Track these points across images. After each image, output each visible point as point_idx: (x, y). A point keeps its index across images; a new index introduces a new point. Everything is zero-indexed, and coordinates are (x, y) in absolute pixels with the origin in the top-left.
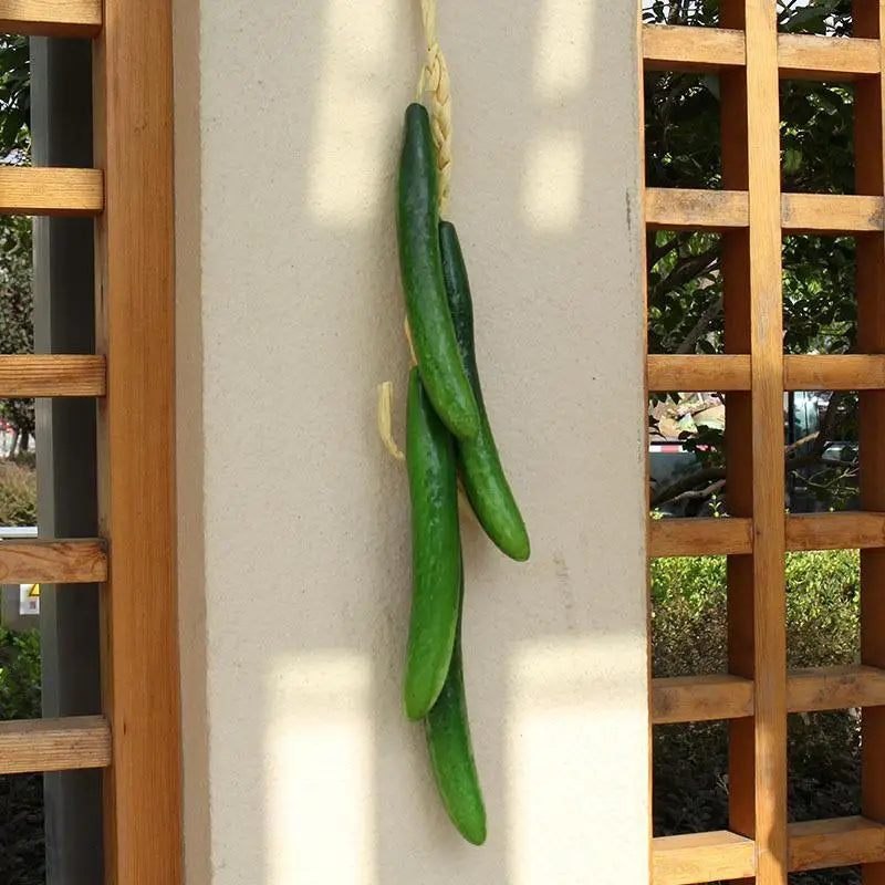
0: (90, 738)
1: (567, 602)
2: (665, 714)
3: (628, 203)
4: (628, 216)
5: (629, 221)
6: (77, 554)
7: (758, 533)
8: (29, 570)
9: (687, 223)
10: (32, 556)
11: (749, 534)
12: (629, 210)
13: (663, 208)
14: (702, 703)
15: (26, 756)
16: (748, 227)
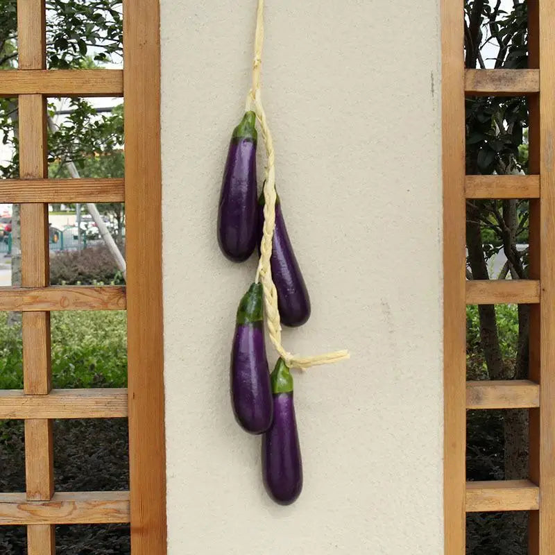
0: (116, 400)
1: (390, 329)
2: (477, 403)
3: (433, 79)
4: (432, 88)
5: (433, 91)
6: (108, 294)
7: (544, 290)
8: (81, 302)
9: (496, 91)
10: (84, 294)
11: (537, 290)
12: (433, 85)
13: (479, 82)
14: (503, 397)
15: (78, 409)
16: (539, 93)
